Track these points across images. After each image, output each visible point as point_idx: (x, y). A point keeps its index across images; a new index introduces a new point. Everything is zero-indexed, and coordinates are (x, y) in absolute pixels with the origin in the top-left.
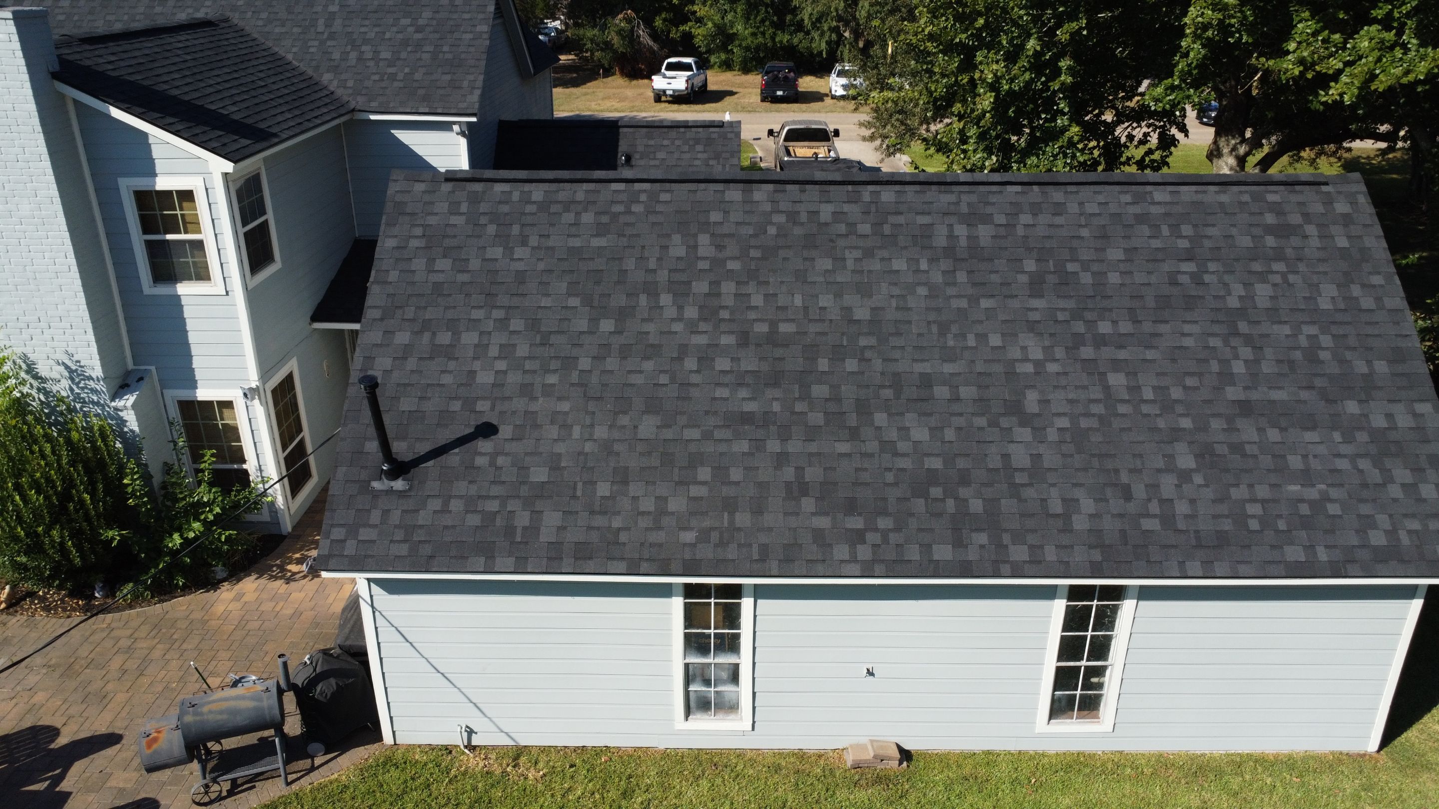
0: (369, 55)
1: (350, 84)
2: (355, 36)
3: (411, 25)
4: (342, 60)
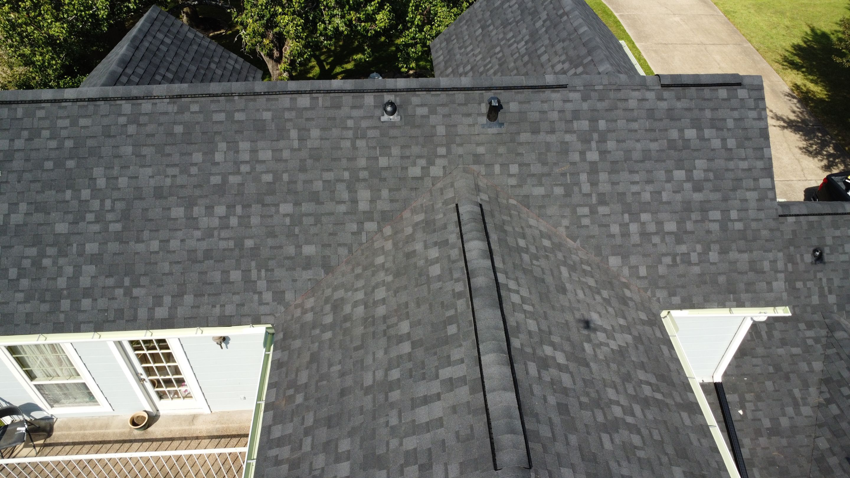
2: (630, 200)
3: (688, 181)
4: (623, 236)
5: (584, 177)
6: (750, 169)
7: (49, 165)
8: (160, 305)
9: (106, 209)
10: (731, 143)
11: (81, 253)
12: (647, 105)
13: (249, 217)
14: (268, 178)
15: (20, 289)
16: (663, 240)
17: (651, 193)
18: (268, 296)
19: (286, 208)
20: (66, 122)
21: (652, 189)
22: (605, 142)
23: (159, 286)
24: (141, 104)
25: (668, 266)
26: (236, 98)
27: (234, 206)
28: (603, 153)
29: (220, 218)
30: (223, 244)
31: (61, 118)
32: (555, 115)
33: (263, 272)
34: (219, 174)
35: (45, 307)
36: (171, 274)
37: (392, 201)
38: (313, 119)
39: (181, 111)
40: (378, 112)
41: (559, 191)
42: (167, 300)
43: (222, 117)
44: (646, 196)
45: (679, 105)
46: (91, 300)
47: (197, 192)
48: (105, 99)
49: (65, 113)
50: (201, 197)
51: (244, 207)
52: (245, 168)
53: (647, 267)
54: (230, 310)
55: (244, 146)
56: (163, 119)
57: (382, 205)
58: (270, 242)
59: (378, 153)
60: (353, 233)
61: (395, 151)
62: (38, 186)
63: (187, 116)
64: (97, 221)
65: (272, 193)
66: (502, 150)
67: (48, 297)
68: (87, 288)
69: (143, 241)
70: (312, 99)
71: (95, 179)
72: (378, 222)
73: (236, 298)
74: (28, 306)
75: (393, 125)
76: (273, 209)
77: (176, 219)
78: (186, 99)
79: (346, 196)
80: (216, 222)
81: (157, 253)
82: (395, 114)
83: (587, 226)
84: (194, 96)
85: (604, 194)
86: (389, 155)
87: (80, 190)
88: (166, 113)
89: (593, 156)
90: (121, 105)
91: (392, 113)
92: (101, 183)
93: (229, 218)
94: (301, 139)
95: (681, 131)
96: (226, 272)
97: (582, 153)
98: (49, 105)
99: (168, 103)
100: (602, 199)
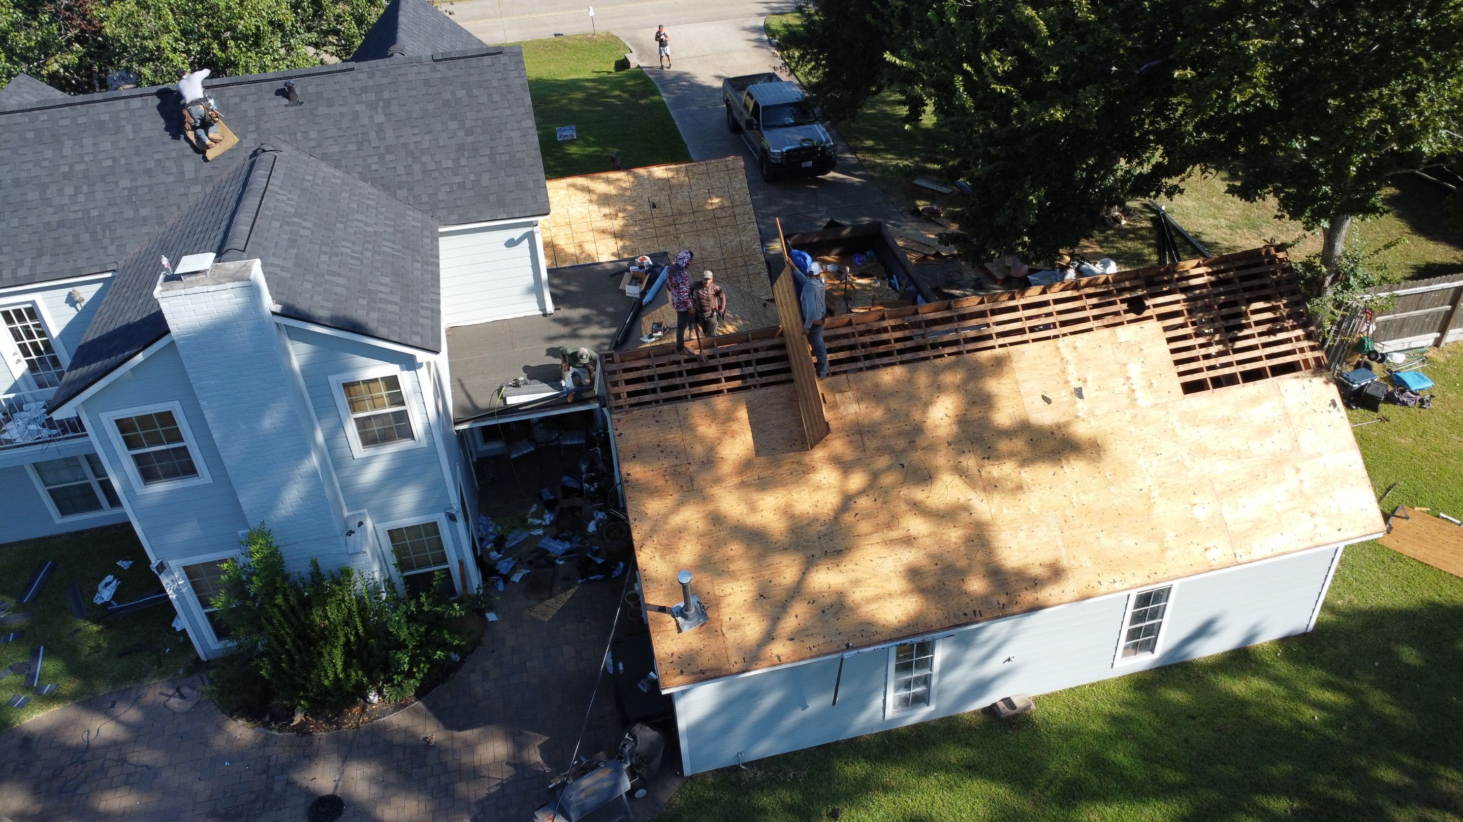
0: (431, 166)
4: (407, 174)
5: (372, 135)
8: (22, 265)
10: (497, 98)
12: (423, 77)
13: (94, 193)
14: (109, 163)
16: (441, 174)
17: (430, 140)
18: (112, 249)
19: (125, 183)
21: (431, 138)
22: (389, 107)
23: (20, 252)
25: (447, 193)
27: (81, 187)
28: (388, 115)
29: (70, 196)
30: (72, 216)
32: (346, 93)
33: (107, 233)
34: (66, 164)
36: (30, 242)
38: (144, 116)
41: (352, 147)
44: (426, 144)
45: (451, 73)
47: (49, 180)
50: (52, 182)
51: (89, 186)
52: (88, 158)
53: (429, 195)
54: (81, 263)
55: (88, 142)
56: (16, 128)
57: (205, 172)
58: (112, 210)
60: (181, 195)
63: (38, 125)
65: (113, 173)
66: (302, 121)
70: (142, 100)
73: (86, 254)
76: (113, 185)
77: (33, 201)
79: (174, 170)
80: (66, 200)
81: (17, 227)
83: (377, 170)
85: (390, 146)
88: (19, 124)
89: (379, 118)
93: (77, 195)
94: (134, 132)
95: (453, 93)
96: (76, 236)
97: (371, 117)
100: (389, 149)
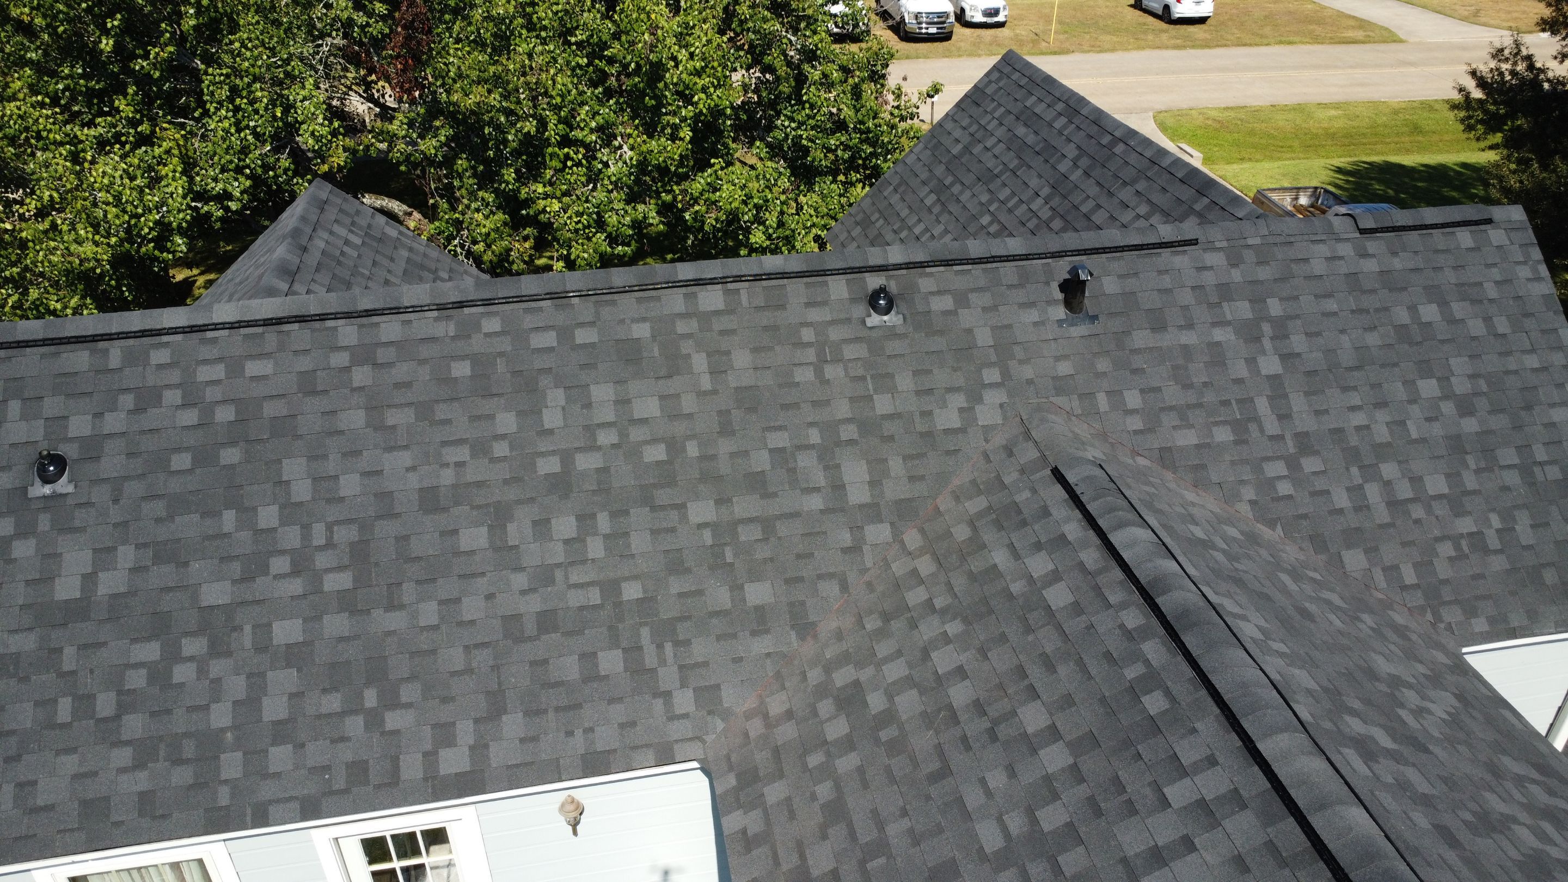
0: (1404, 491)
1: (1409, 576)
2: (1354, 441)
3: (1445, 397)
4: (1357, 509)
5: (1262, 406)
6: (1545, 369)
7: (182, 461)
8: (450, 743)
9: (315, 543)
10: (1502, 326)
11: (263, 646)
12: (1342, 268)
13: (626, 534)
14: (657, 453)
15: (124, 737)
16: (1429, 510)
17: (1387, 424)
18: (684, 701)
19: (701, 511)
20: (218, 372)
21: (1388, 419)
22: (1286, 337)
23: (445, 700)
24: (377, 324)
25: (1450, 559)
26: (576, 301)
27: (593, 516)
28: (1287, 357)
29: (567, 542)
30: (575, 599)
31: (205, 362)
32: (1186, 297)
33: (669, 648)
34: (553, 453)
35: (182, 776)
36: (469, 671)
37: (912, 479)
38: (733, 332)
39: (463, 335)
40: (860, 309)
41: (1223, 435)
42: (465, 732)
43: (549, 339)
44: (1382, 433)
45: (1397, 264)
46: (290, 747)
47: (511, 494)
48: (301, 319)
49: (214, 352)
50: (519, 502)
51: (614, 515)
52: (606, 438)
53: (1416, 565)
54: (606, 738)
55: (602, 393)
56: (425, 351)
57: (895, 489)
58: (676, 585)
59: (870, 386)
60: (845, 551)
61: (905, 382)
62: (159, 508)
63: (477, 344)
64: (296, 572)
65: (670, 481)
66: (1103, 365)
67: (189, 749)
68: (279, 722)
69: (402, 607)
70: (727, 292)
71: (288, 483)
72: (892, 524)
73: (618, 713)
74: (142, 775)
75: (891, 333)
76: (674, 515)
77: (473, 552)
78: (474, 310)
79: (819, 478)
80: (558, 553)
81: (435, 628)
82: (893, 312)
83: (1290, 497)
84: (488, 302)
85: (1307, 434)
86: (893, 390)
87: (255, 509)
88: (433, 339)
89: (1270, 365)
90: (335, 328)
91: (887, 311)
92: (302, 490)
93: (584, 541)
94: (715, 372)
95: (1413, 309)
96: (589, 658)
97: (1251, 362)
98: (179, 337)
99: (436, 319)
100: (1305, 443)
